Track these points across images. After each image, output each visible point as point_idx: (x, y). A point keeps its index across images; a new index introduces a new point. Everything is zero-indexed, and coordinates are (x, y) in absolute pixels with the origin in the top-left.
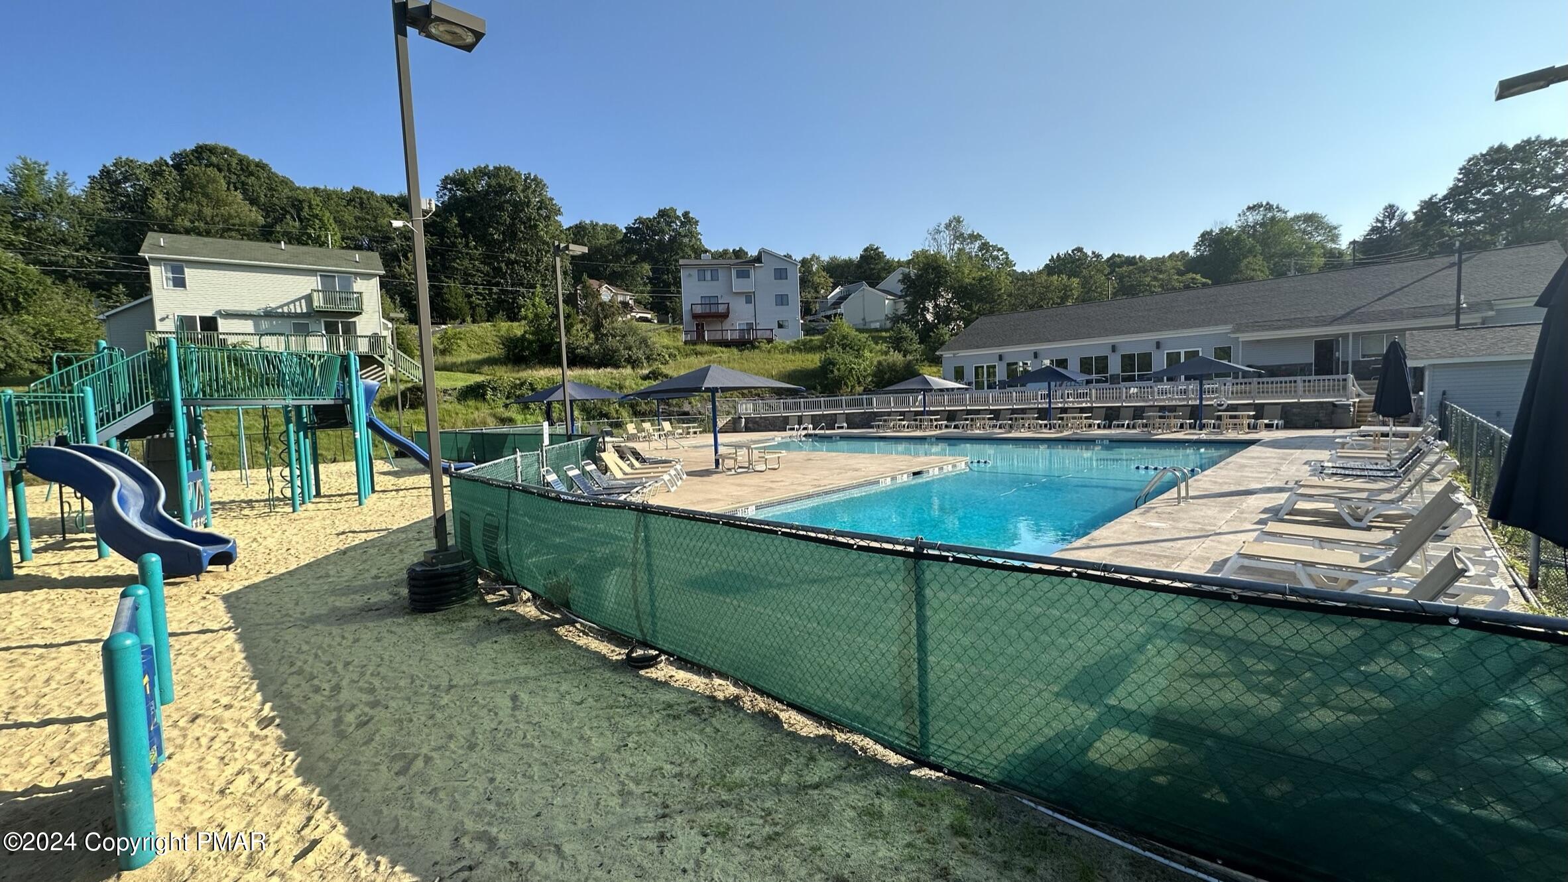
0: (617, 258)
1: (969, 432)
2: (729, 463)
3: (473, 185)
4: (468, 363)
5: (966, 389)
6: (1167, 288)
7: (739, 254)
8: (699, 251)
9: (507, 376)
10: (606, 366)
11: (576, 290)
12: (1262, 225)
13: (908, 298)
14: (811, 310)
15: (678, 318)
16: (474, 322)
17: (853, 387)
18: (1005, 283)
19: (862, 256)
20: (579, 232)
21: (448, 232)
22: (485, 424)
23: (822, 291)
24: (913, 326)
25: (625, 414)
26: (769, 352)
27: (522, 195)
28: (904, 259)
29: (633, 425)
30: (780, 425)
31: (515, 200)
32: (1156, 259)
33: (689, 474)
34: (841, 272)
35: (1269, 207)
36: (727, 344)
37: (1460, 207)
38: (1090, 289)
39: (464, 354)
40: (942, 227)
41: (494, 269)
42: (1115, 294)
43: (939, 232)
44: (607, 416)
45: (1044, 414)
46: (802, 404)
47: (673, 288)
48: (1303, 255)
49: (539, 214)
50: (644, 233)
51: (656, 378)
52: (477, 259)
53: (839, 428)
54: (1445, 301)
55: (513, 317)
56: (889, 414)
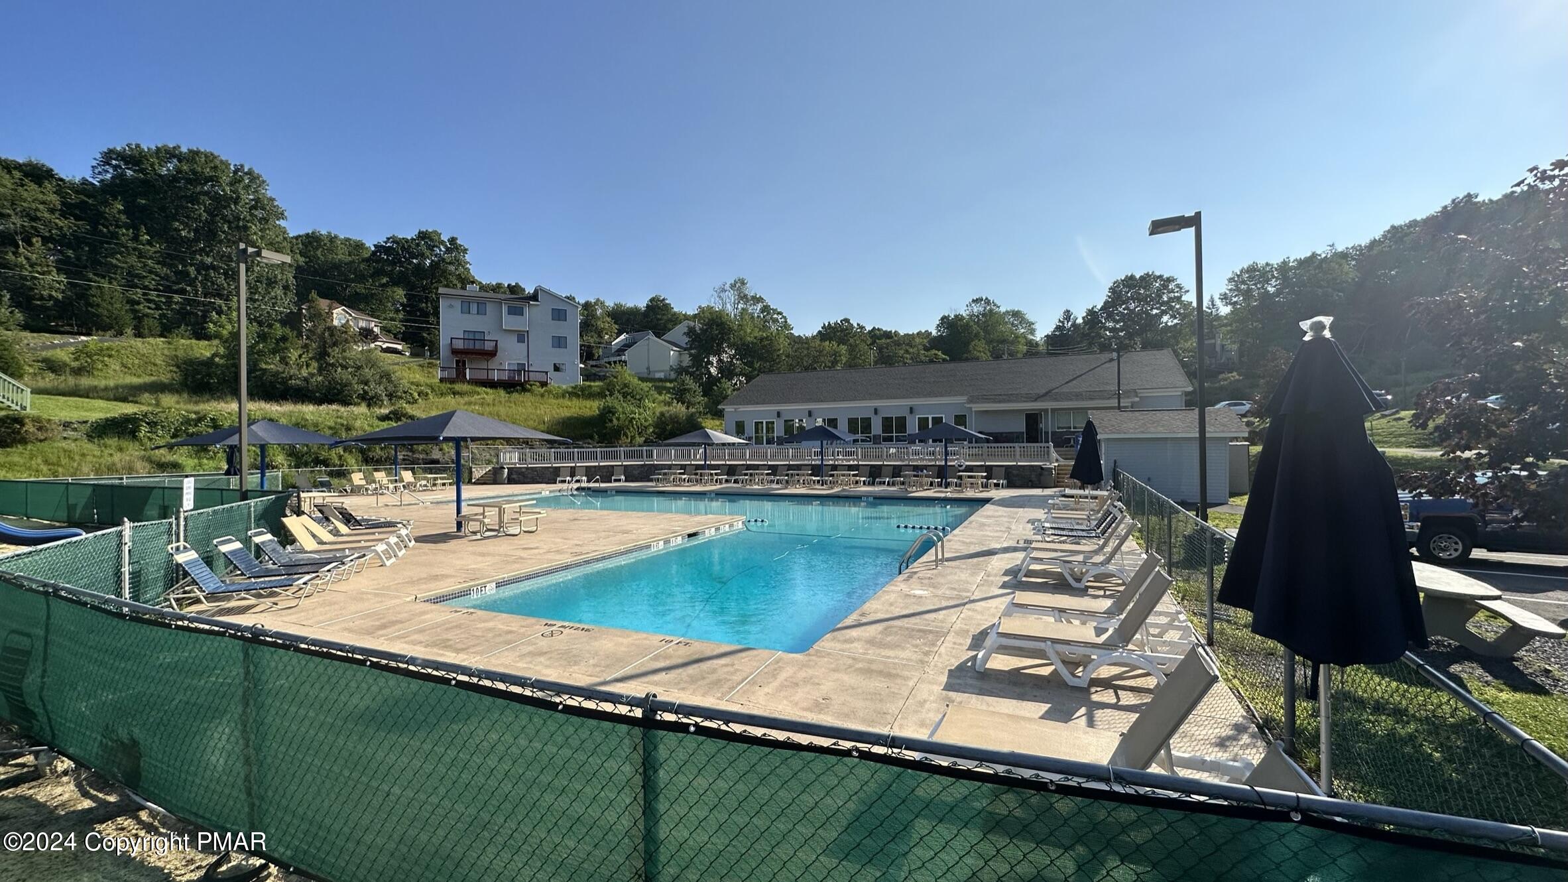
0: (361, 278)
1: (748, 487)
2: (473, 526)
3: (152, 165)
4: (117, 387)
5: (747, 444)
6: (916, 360)
7: (514, 289)
8: (466, 280)
9: (176, 406)
10: (330, 402)
11: (300, 309)
12: (984, 315)
13: (693, 351)
14: (594, 355)
15: (434, 351)
16: (139, 334)
17: (633, 438)
18: (783, 345)
19: (648, 306)
20: (310, 243)
21: (106, 219)
22: (130, 469)
23: (607, 337)
24: (698, 379)
25: (351, 460)
26: (542, 396)
27: (228, 189)
28: (691, 312)
29: (361, 475)
30: (550, 476)
31: (217, 193)
32: (907, 335)
33: (419, 540)
34: (625, 319)
35: (988, 302)
36: (492, 384)
37: (1110, 317)
38: (855, 357)
39: (112, 375)
40: (727, 287)
41: (177, 273)
42: (876, 363)
43: (724, 290)
44: (325, 463)
45: (816, 470)
46: (576, 455)
47: (432, 319)
48: (1012, 343)
49: (251, 215)
50: (398, 254)
51: (398, 419)
52: (151, 258)
53: (616, 481)
54: (1108, 388)
55: (200, 334)
56: (670, 467)
